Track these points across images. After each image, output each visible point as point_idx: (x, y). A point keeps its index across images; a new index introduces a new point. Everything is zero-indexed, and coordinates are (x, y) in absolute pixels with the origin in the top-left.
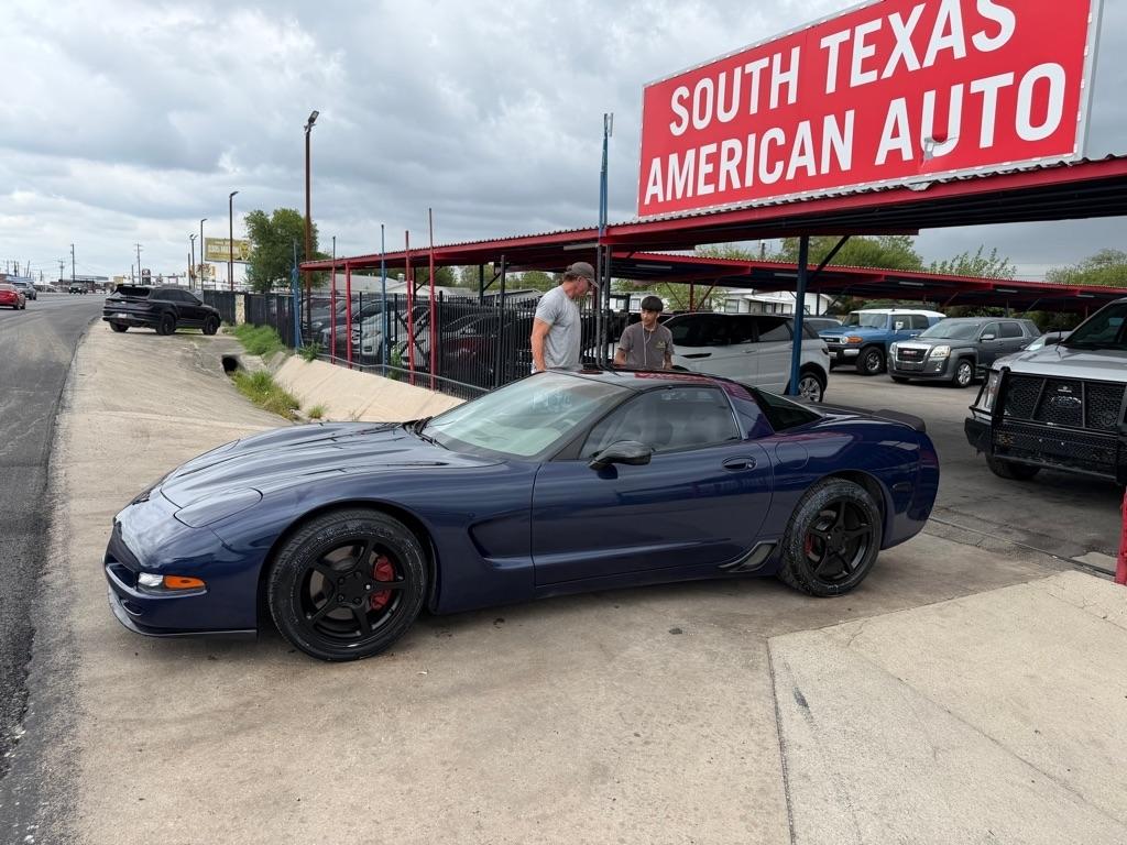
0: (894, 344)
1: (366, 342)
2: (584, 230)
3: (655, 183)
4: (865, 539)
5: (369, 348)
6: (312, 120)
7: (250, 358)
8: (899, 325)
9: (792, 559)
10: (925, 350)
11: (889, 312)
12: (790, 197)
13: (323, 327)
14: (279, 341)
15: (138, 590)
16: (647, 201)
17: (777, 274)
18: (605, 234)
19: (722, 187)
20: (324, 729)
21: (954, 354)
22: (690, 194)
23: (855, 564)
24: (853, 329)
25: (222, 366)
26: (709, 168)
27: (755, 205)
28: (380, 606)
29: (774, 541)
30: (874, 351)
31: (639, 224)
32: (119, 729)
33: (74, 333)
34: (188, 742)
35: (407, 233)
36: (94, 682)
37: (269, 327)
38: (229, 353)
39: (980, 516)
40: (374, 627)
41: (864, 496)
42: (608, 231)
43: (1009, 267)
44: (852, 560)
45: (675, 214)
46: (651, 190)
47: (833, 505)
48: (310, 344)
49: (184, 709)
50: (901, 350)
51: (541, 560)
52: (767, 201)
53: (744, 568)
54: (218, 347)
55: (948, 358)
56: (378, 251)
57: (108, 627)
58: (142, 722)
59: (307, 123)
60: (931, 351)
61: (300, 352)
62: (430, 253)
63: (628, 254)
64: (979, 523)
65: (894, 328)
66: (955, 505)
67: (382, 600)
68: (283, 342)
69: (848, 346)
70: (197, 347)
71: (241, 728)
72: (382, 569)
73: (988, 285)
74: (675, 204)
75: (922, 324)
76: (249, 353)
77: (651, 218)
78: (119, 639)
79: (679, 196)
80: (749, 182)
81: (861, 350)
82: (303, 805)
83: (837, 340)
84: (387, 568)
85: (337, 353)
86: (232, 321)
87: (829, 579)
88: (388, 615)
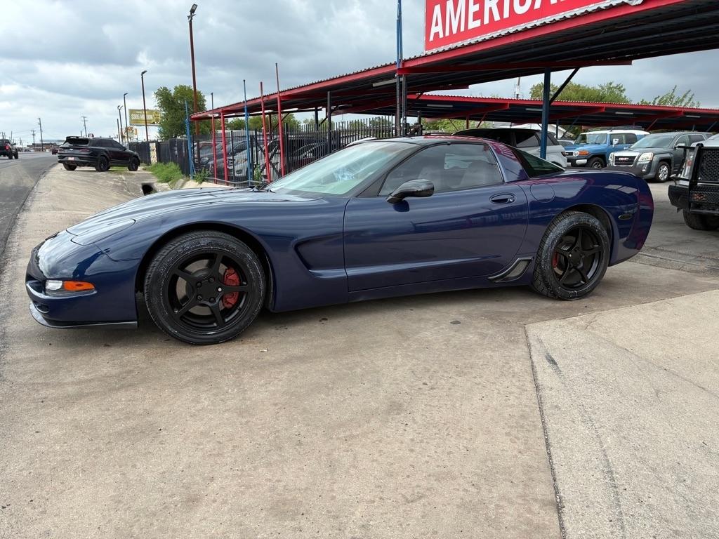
0: (612, 153)
1: (237, 168)
2: (386, 66)
3: (437, 24)
4: (597, 256)
5: (240, 171)
6: (192, 11)
7: (160, 184)
8: (615, 141)
9: (542, 271)
10: (634, 157)
11: (608, 132)
12: (538, 22)
13: (208, 161)
14: (179, 172)
15: (46, 294)
16: (431, 38)
17: (527, 109)
18: (401, 67)
19: (486, 21)
20: (186, 385)
21: (656, 158)
22: (462, 29)
23: (589, 276)
24: (582, 146)
25: (142, 190)
26: (476, 8)
27: (511, 31)
28: (231, 306)
29: (530, 258)
30: (598, 161)
31: (426, 56)
32: (28, 389)
33: (39, 171)
34: (80, 396)
35: (261, 83)
36: (17, 361)
37: (173, 163)
38: (147, 182)
39: (681, 251)
40: (226, 320)
41: (597, 224)
42: (403, 64)
43: (694, 100)
44: (588, 272)
45: (452, 46)
46: (434, 30)
47: (572, 232)
48: (200, 172)
49: (80, 375)
50: (617, 158)
51: (352, 272)
52: (520, 27)
53: (507, 279)
54: (138, 179)
55: (651, 161)
56: (242, 100)
57: (33, 329)
58: (47, 384)
59: (189, 14)
60: (639, 157)
61: (194, 178)
62: (277, 96)
64: (680, 256)
65: (612, 143)
66: (662, 245)
67: (232, 301)
68: (183, 173)
69: (579, 158)
70: (124, 179)
71: (122, 387)
72: (230, 277)
73: (680, 112)
74: (452, 38)
75: (632, 140)
76: (159, 182)
77: (435, 51)
78: (39, 336)
79: (455, 31)
80: (506, 15)
81: (589, 160)
82: (164, 432)
83: (571, 154)
84: (234, 277)
85: (218, 177)
86: (148, 162)
87: (571, 287)
88: (237, 311)
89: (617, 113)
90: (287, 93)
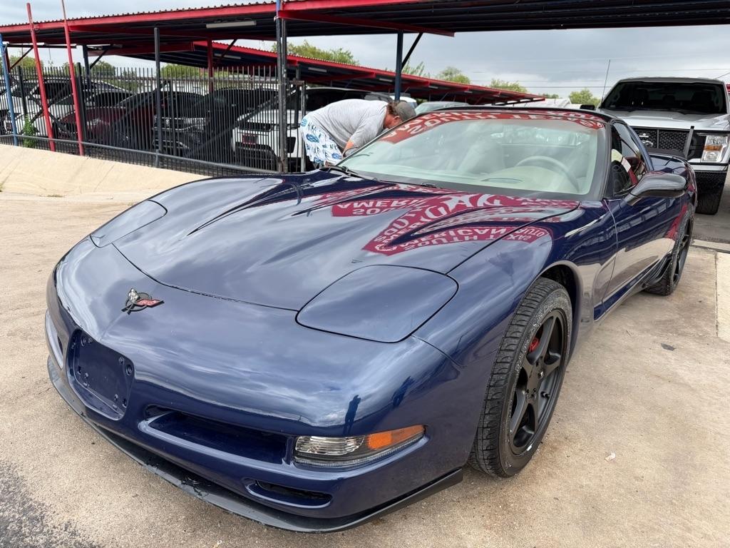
18: (281, 9)
42: (284, 6)
62: (64, 25)
63: (232, 41)
89: (381, 79)
90: (77, 23)
